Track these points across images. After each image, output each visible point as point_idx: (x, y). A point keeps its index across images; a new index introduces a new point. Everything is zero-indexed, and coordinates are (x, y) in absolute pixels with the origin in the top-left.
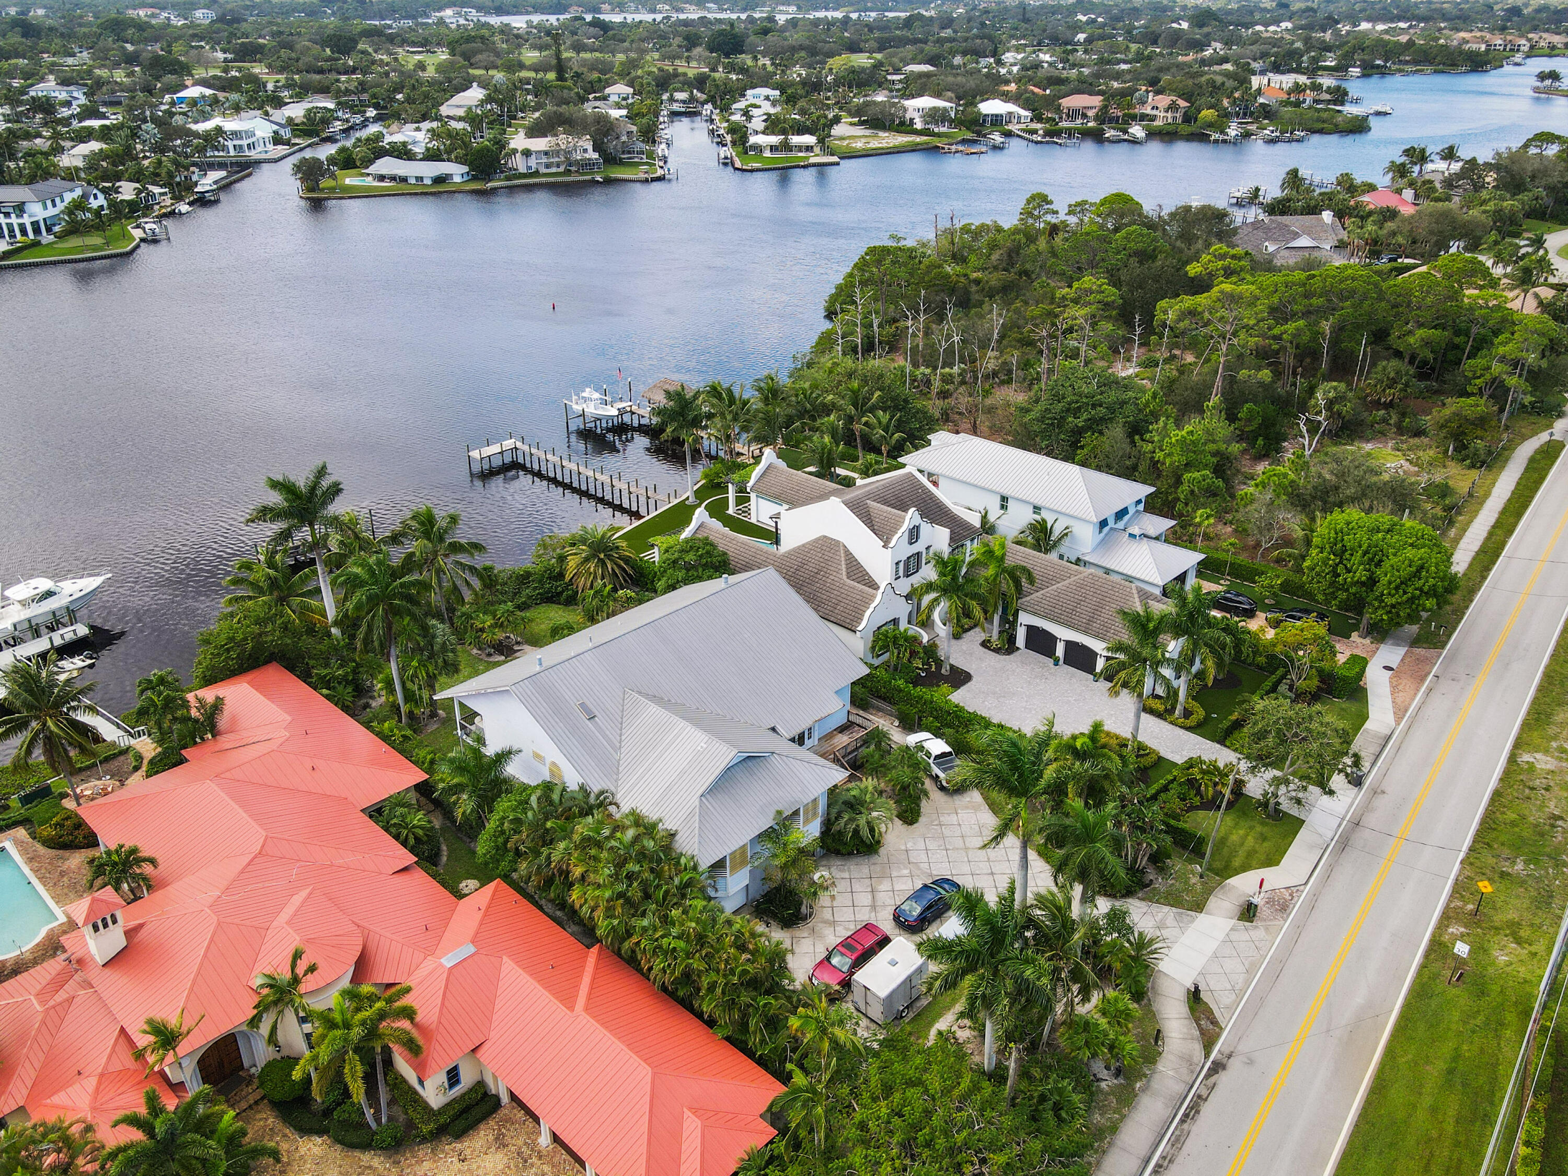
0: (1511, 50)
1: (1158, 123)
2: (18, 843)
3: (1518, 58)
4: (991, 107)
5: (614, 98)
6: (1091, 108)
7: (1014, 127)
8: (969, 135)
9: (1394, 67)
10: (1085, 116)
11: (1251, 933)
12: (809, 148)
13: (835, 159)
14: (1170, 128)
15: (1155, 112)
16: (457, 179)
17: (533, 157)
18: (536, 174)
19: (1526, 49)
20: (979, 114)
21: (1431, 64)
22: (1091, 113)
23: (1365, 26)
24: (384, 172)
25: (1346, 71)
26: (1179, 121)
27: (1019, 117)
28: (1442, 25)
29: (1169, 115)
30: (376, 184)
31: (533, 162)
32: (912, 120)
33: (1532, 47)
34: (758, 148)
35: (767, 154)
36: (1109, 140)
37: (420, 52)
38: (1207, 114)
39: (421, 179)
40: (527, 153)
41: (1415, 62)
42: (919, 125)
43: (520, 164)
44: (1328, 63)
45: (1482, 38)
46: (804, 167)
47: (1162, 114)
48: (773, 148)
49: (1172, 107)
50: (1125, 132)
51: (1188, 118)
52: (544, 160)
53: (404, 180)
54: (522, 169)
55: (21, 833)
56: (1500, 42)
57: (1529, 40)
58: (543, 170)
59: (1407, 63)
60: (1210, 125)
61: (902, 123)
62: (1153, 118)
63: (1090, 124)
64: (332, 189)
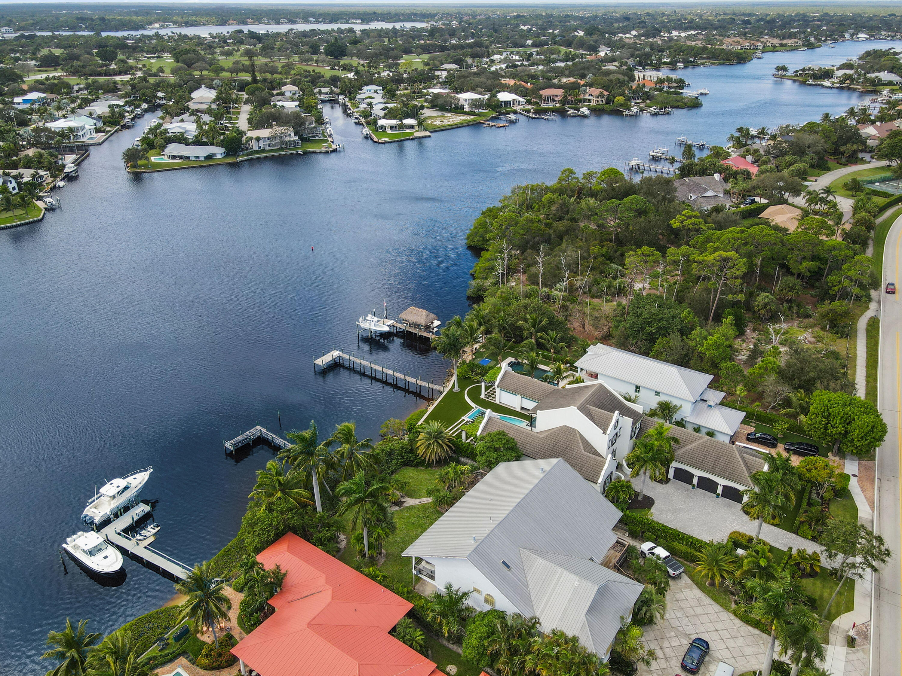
0: (754, 49)
1: (593, 104)
2: (185, 668)
3: (758, 53)
4: (504, 96)
5: (288, 94)
6: (557, 96)
7: (517, 108)
8: (495, 114)
9: (699, 61)
10: (554, 100)
11: (857, 654)
12: (412, 127)
13: (427, 133)
14: (600, 107)
15: (590, 98)
16: (219, 156)
17: (261, 141)
18: (263, 151)
19: (761, 48)
20: (498, 100)
21: (717, 59)
22: (556, 99)
23: (675, 33)
24: (175, 153)
25: (676, 65)
26: (604, 102)
27: (519, 102)
28: (714, 33)
29: (599, 99)
30: (171, 161)
31: (261, 144)
32: (462, 106)
33: (764, 47)
34: (383, 128)
35: (389, 131)
36: (570, 116)
37: (153, 58)
38: (619, 99)
39: (198, 157)
40: (258, 139)
41: (708, 58)
42: (467, 109)
43: (254, 146)
44: (665, 60)
45: (738, 42)
46: (412, 139)
47: (595, 99)
48: (392, 127)
49: (601, 95)
50: (579, 111)
51: (609, 101)
52: (268, 142)
53: (188, 158)
54: (255, 148)
55: (183, 660)
56: (748, 44)
57: (762, 43)
58: (267, 148)
59: (704, 58)
60: (621, 105)
61: (457, 108)
62: (590, 101)
63: (558, 105)
64: (146, 166)
